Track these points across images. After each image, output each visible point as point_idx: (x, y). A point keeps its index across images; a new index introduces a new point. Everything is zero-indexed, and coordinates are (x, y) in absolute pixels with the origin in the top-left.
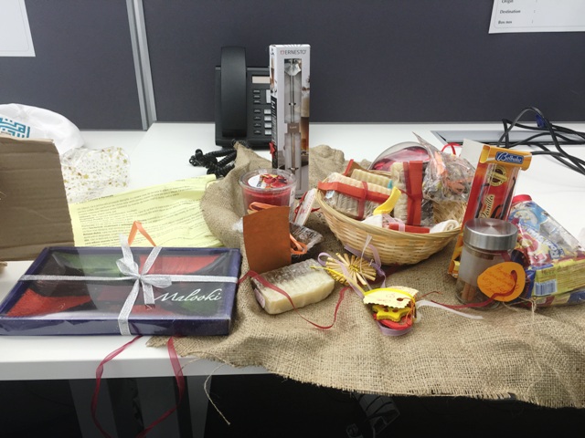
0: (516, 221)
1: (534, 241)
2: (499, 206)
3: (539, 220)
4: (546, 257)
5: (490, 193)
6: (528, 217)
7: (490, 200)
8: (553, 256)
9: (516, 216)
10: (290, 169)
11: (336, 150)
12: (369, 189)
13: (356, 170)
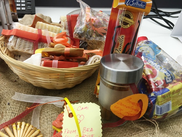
0: (140, 54)
1: (153, 70)
2: (128, 44)
3: (155, 53)
4: (163, 82)
5: (121, 34)
6: (148, 51)
7: (121, 39)
8: (167, 81)
9: (140, 51)
10: (6, 24)
11: (46, 17)
12: (43, 34)
13: (39, 22)
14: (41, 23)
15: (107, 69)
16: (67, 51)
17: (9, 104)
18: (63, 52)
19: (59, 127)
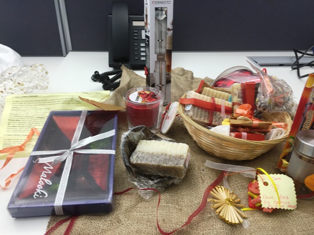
10: (158, 85)
11: (188, 71)
12: (216, 103)
13: (206, 88)
14: (208, 88)
15: (304, 144)
16: (256, 124)
17: (203, 170)
18: (251, 125)
19: (256, 193)
